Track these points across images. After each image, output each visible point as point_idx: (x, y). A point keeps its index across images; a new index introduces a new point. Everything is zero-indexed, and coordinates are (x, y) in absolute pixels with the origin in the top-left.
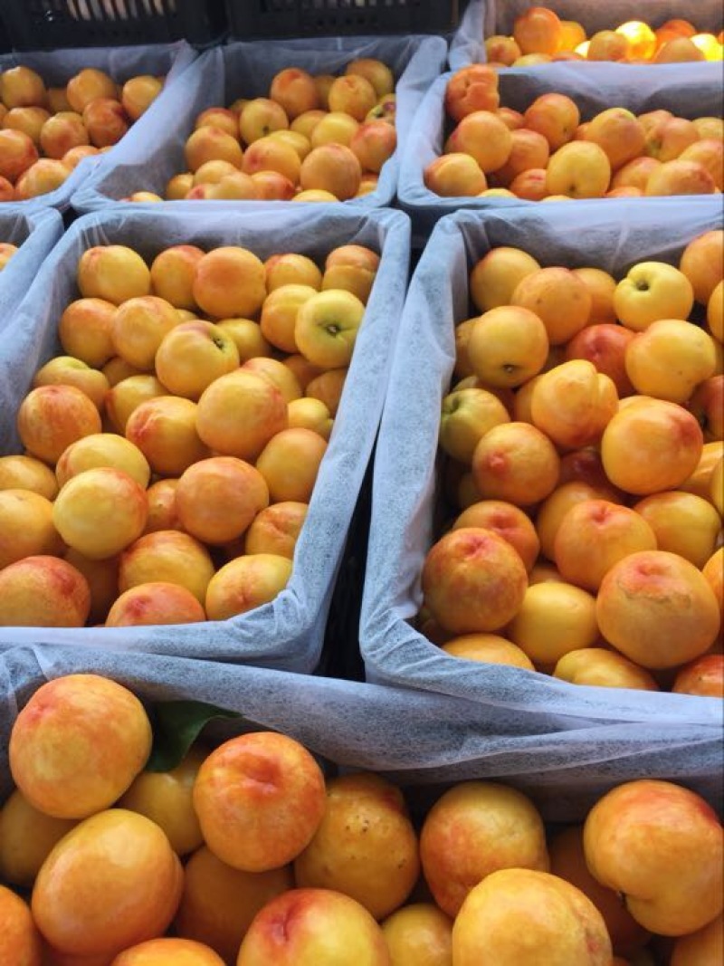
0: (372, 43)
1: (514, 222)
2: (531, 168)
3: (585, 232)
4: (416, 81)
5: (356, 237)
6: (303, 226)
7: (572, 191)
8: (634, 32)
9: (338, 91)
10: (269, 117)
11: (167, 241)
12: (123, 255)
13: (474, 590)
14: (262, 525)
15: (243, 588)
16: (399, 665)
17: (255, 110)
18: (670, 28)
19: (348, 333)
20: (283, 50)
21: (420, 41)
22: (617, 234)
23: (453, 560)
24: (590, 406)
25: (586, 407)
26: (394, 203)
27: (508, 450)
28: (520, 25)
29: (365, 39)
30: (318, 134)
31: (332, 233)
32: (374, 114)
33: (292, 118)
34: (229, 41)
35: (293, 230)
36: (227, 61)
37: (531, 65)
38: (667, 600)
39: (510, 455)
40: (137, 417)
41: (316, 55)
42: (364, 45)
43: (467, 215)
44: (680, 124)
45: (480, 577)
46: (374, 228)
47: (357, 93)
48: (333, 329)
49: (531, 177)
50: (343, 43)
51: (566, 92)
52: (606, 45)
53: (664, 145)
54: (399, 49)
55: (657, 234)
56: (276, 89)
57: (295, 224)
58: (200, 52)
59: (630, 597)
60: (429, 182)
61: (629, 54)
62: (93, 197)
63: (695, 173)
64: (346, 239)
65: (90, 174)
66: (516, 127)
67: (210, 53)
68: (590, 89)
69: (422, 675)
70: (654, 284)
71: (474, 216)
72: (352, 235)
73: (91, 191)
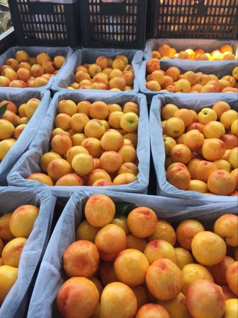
0: (123, 51)
1: (172, 98)
2: (170, 85)
3: (189, 101)
4: (137, 62)
5: (131, 100)
6: (117, 97)
7: (182, 91)
8: (190, 52)
9: (115, 63)
10: (97, 69)
11: (80, 99)
12: (70, 102)
13: (181, 179)
14: (123, 167)
15: (125, 180)
16: (171, 192)
17: (93, 67)
18: (198, 51)
19: (135, 123)
20: (97, 51)
21: (136, 51)
22: (197, 101)
23: (175, 173)
24: (199, 140)
25: (198, 140)
26: (140, 92)
27: (181, 150)
28: (160, 48)
29: (120, 50)
30: (111, 74)
31: (125, 99)
32: (126, 70)
33: (102, 69)
34: (82, 47)
35: (114, 98)
36: (82, 53)
37: (165, 59)
38: (225, 179)
39: (181, 151)
40: (85, 142)
41: (107, 53)
42: (120, 51)
43: (161, 96)
44: (205, 76)
45: (183, 176)
46: (137, 98)
47: (121, 64)
48: (132, 122)
49: (170, 87)
50: (114, 51)
51: (176, 67)
52: (184, 55)
53: (202, 81)
54: (130, 53)
55: (206, 102)
56: (97, 61)
57: (115, 96)
58: (74, 50)
59: (217, 179)
60: (147, 87)
61: (189, 57)
62: (58, 87)
63: (213, 88)
64: (129, 100)
65: (54, 81)
66: (165, 75)
67: (78, 51)
68: (183, 66)
69: (177, 194)
70: (208, 113)
71: (162, 96)
72: (130, 99)
73: (56, 86)
